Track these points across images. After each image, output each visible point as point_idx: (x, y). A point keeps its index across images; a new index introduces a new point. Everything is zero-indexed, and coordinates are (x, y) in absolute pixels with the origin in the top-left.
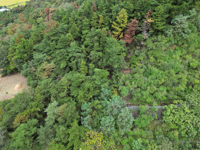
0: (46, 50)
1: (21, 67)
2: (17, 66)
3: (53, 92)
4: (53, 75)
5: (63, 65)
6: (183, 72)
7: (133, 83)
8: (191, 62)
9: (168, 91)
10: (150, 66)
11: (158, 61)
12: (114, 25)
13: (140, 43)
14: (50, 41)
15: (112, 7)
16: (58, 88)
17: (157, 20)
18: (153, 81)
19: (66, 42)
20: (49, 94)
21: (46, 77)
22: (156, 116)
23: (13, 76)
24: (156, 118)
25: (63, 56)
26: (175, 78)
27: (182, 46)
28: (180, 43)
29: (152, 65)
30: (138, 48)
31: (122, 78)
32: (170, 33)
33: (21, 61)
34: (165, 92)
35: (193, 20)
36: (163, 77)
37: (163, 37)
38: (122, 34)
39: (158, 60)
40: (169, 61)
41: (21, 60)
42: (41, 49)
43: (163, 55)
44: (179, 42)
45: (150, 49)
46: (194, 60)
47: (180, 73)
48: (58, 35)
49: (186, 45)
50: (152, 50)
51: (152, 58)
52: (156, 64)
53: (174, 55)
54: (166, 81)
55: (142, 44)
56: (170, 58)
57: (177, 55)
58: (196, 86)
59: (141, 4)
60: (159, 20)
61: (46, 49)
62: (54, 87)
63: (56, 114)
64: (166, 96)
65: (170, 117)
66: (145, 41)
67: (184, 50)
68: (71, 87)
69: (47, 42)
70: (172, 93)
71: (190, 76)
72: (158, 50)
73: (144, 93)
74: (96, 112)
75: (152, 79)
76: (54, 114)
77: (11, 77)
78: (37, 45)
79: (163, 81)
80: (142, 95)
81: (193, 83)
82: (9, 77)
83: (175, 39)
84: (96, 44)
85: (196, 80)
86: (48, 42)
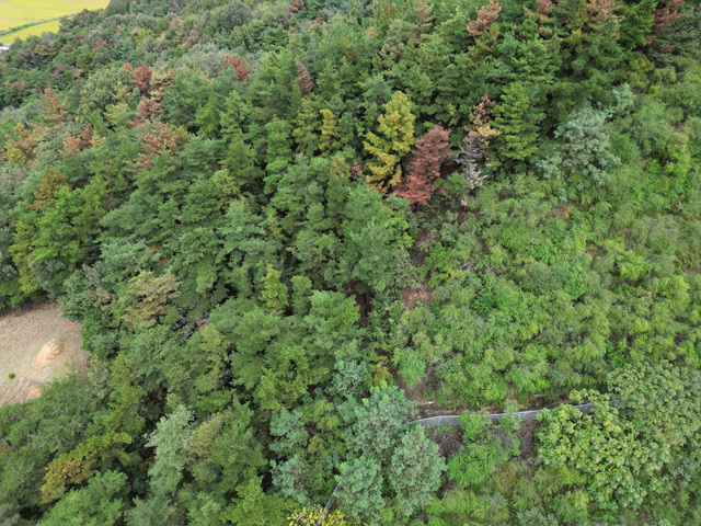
0: (143, 229)
1: (59, 286)
2: (45, 285)
3: (174, 374)
4: (172, 314)
5: (204, 280)
6: (597, 296)
7: (439, 338)
8: (622, 261)
9: (551, 360)
10: (491, 278)
11: (519, 260)
12: (372, 145)
13: (458, 201)
14: (156, 196)
15: (363, 81)
16: (191, 361)
17: (507, 129)
18: (501, 331)
19: (213, 201)
20: (158, 382)
21: (149, 324)
22: (516, 444)
23: (30, 315)
24: (517, 452)
25: (202, 250)
26: (572, 317)
27: (592, 208)
28: (586, 199)
29: (498, 275)
30: (451, 216)
31: (404, 320)
32: (552, 167)
33: (60, 266)
34: (542, 365)
35: (626, 123)
36: (535, 315)
37: (533, 179)
38: (399, 172)
39: (518, 256)
40: (553, 261)
41: (60, 264)
42: (129, 227)
43: (532, 240)
44: (583, 197)
45: (489, 222)
46: (631, 253)
47: (588, 298)
48: (186, 173)
49: (606, 206)
50: (498, 223)
51: (497, 250)
52: (513, 269)
53: (566, 241)
54: (545, 329)
55: (464, 203)
56: (555, 250)
57: (577, 240)
58: (640, 341)
59: (457, 75)
60: (514, 131)
61: (146, 224)
62: (178, 357)
63: (187, 452)
64: (547, 377)
65: (558, 451)
66: (475, 196)
67: (598, 220)
68: (233, 355)
69: (146, 199)
70: (564, 365)
71: (619, 307)
72: (517, 226)
73: (474, 369)
74: (319, 440)
75: (499, 324)
76: (178, 452)
77: (23, 318)
78: (114, 213)
79: (535, 328)
80: (470, 379)
81: (631, 333)
82: (17, 319)
83: (569, 184)
84: (316, 208)
85: (638, 321)
86: (150, 199)
